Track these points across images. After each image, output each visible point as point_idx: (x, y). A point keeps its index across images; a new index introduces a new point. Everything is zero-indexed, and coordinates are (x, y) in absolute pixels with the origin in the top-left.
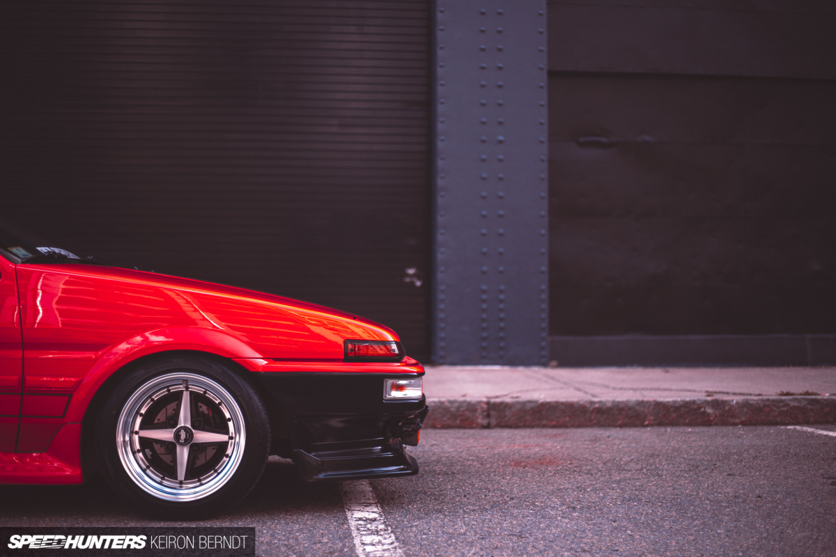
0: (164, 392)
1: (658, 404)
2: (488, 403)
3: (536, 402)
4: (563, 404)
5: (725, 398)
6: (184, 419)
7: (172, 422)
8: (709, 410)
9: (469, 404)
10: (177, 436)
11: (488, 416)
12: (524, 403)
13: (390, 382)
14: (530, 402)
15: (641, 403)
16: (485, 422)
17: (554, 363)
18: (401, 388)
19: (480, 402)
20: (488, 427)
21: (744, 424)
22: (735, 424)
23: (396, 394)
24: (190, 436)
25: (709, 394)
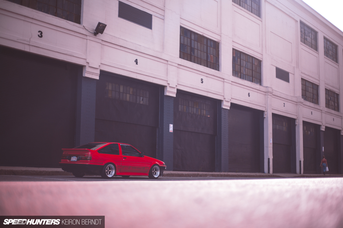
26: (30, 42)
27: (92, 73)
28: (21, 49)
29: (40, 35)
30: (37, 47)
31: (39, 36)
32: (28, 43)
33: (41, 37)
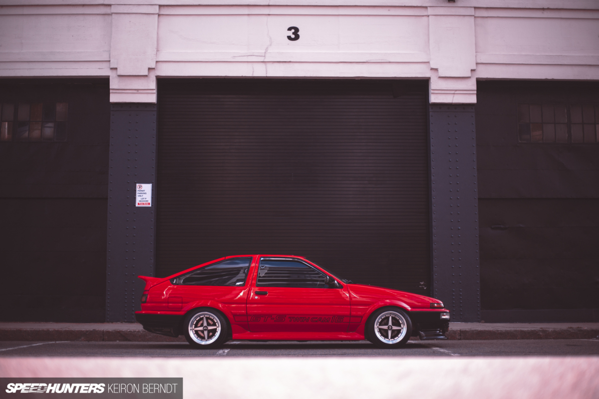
0: (385, 317)
1: (522, 331)
2: (460, 331)
3: (477, 330)
4: (487, 331)
5: (547, 329)
6: (390, 323)
7: (387, 324)
8: (541, 334)
9: (453, 331)
10: (389, 327)
11: (460, 335)
12: (473, 331)
13: (442, 314)
14: (475, 330)
15: (516, 331)
16: (459, 338)
17: (483, 321)
18: (444, 315)
19: (457, 331)
20: (460, 339)
21: (554, 338)
22: (551, 339)
23: (443, 317)
24: (392, 328)
25: (541, 328)
26: (265, 56)
27: (453, 92)
28: (244, 75)
29: (293, 36)
30: (285, 62)
31: (289, 38)
32: (261, 59)
33: (297, 37)
